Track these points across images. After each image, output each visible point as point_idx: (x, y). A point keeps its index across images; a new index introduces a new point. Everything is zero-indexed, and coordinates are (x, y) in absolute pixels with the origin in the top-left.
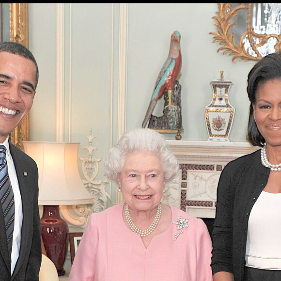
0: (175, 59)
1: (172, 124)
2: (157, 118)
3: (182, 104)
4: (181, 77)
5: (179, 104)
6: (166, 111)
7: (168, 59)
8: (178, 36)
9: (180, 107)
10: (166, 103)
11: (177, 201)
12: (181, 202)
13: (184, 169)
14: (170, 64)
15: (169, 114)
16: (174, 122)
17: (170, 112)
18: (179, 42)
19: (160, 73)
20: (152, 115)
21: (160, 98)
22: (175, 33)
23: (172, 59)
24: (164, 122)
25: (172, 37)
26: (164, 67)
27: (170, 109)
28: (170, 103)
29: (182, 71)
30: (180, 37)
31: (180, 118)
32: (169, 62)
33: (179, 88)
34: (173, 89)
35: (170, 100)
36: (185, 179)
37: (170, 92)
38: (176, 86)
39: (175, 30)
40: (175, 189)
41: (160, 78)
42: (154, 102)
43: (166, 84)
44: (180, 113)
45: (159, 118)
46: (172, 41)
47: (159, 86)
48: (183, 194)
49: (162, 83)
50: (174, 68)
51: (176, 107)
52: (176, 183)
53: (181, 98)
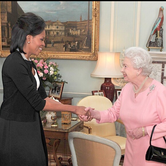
0: (161, 18)
1: (159, 45)
2: (153, 42)
3: (163, 37)
4: (163, 26)
5: (162, 37)
6: (156, 40)
7: (158, 18)
8: (163, 8)
9: (163, 38)
10: (157, 36)
11: (160, 77)
12: (162, 77)
13: (163, 64)
14: (159, 20)
15: (158, 41)
16: (159, 44)
17: (158, 40)
18: (163, 11)
19: (155, 24)
20: (150, 41)
21: (154, 34)
22: (161, 7)
23: (160, 18)
24: (156, 44)
25: (160, 9)
26: (156, 22)
27: (158, 39)
28: (158, 36)
29: (164, 23)
30: (164, 9)
31: (162, 42)
32: (159, 19)
33: (162, 30)
34: (160, 31)
35: (158, 35)
36: (163, 68)
37: (158, 32)
38: (161, 29)
39: (161, 6)
40: (159, 72)
41: (154, 26)
42: (152, 36)
43: (157, 28)
44: (162, 40)
45: (154, 42)
46: (160, 10)
47: (154, 29)
48: (163, 74)
49: (155, 28)
50: (161, 22)
51: (161, 38)
52: (160, 69)
53: (163, 34)
